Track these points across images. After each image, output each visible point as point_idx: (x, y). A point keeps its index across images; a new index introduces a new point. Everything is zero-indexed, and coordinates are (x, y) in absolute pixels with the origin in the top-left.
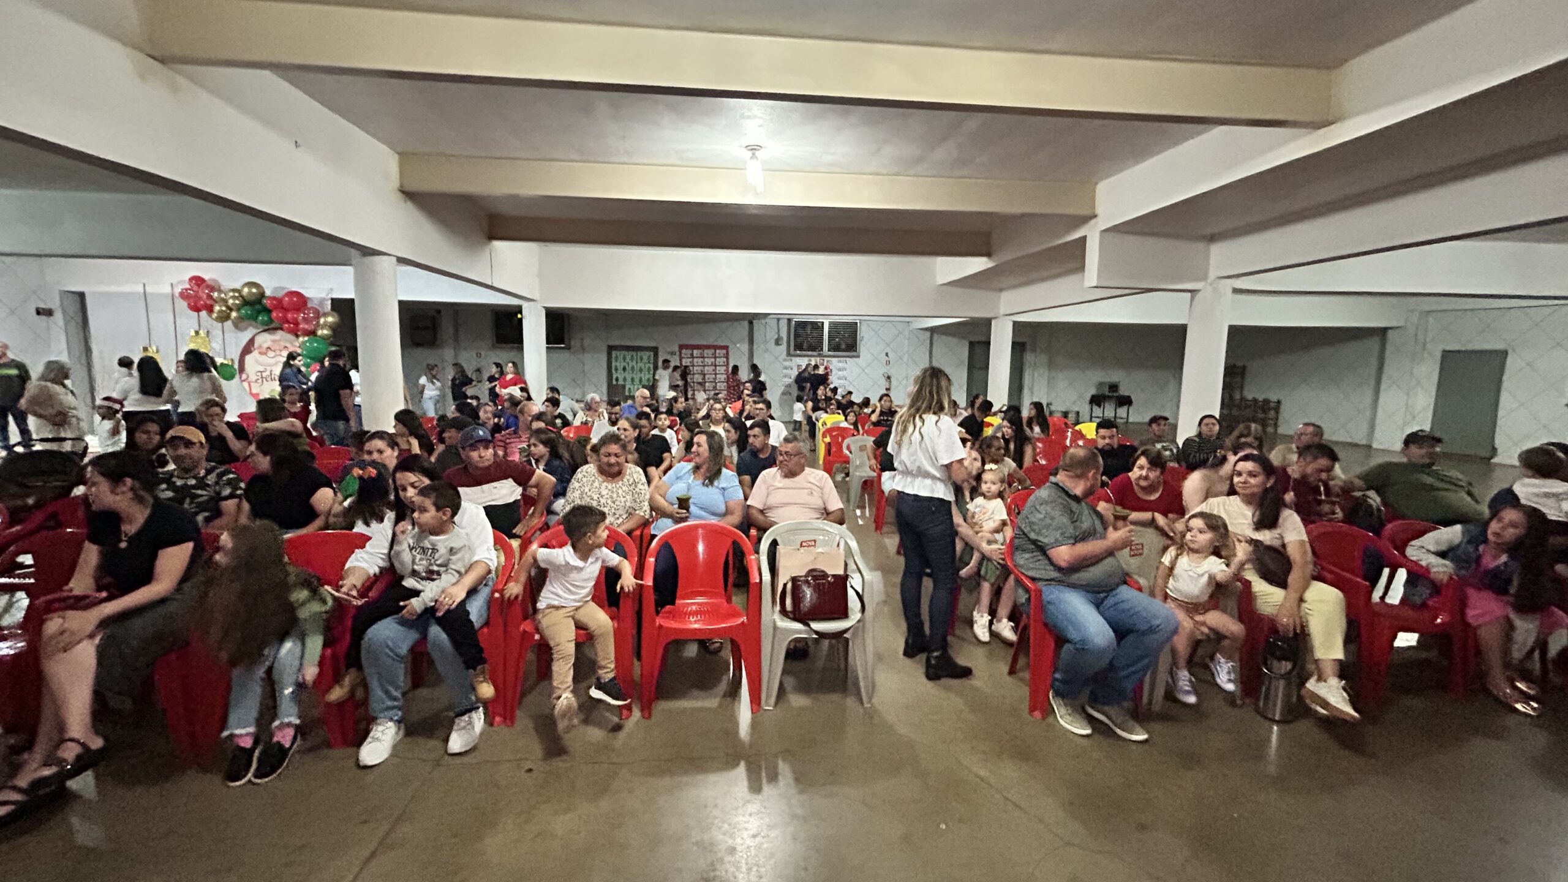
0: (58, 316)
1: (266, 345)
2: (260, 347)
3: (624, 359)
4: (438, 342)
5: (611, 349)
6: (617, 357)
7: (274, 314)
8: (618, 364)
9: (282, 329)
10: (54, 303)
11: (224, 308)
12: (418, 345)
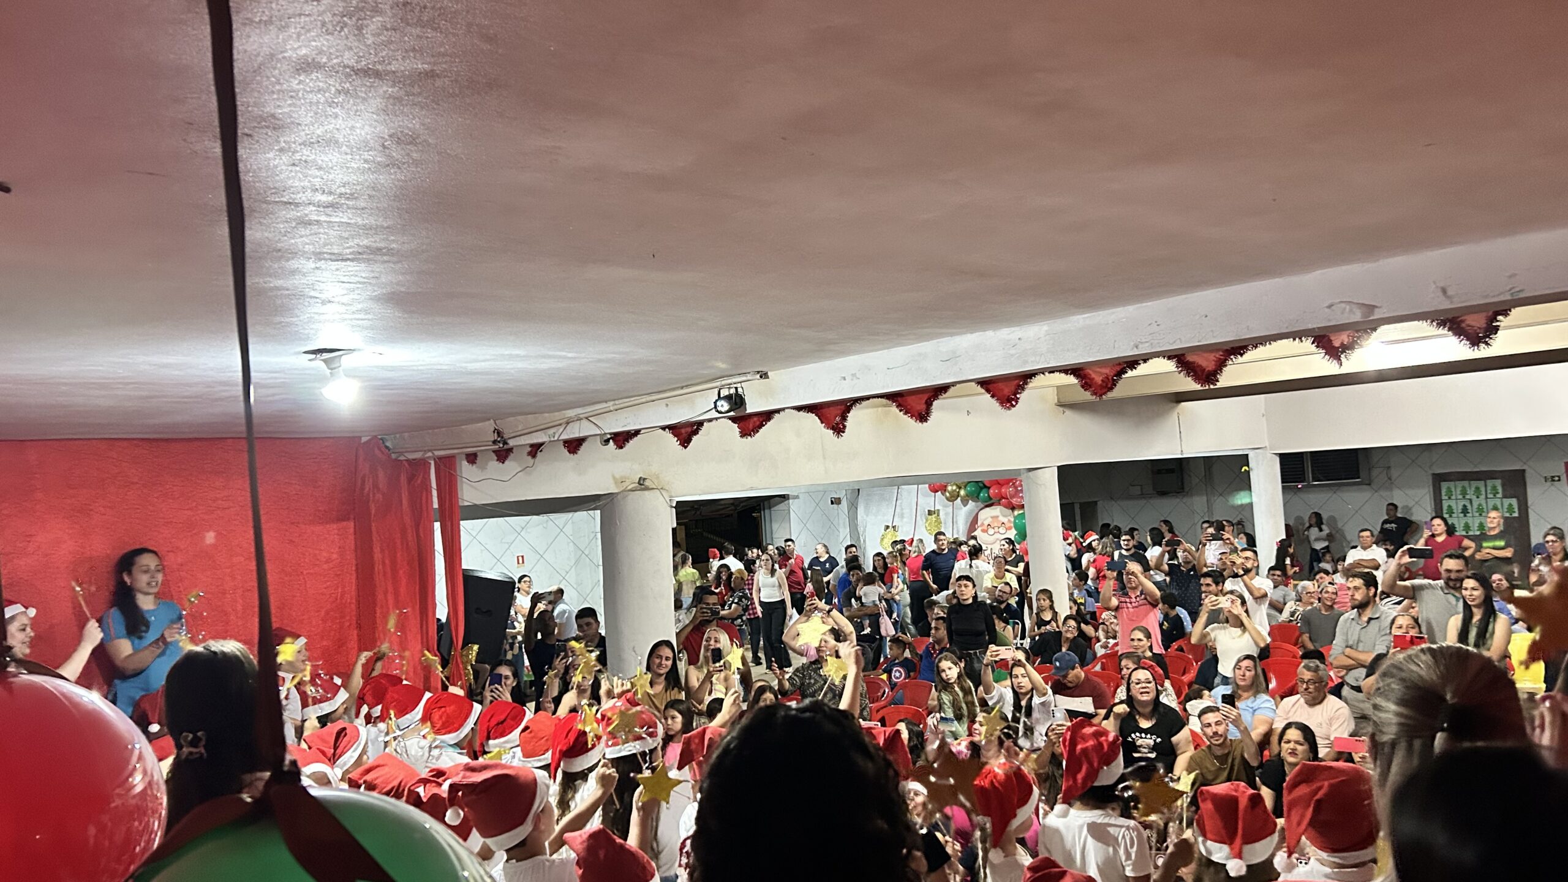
0: (844, 503)
1: (986, 523)
2: (982, 524)
3: (1464, 493)
4: (1186, 489)
5: (1439, 479)
6: (1449, 490)
7: (991, 491)
8: (1453, 503)
9: (999, 504)
10: (841, 494)
11: (954, 488)
12: (1163, 494)
